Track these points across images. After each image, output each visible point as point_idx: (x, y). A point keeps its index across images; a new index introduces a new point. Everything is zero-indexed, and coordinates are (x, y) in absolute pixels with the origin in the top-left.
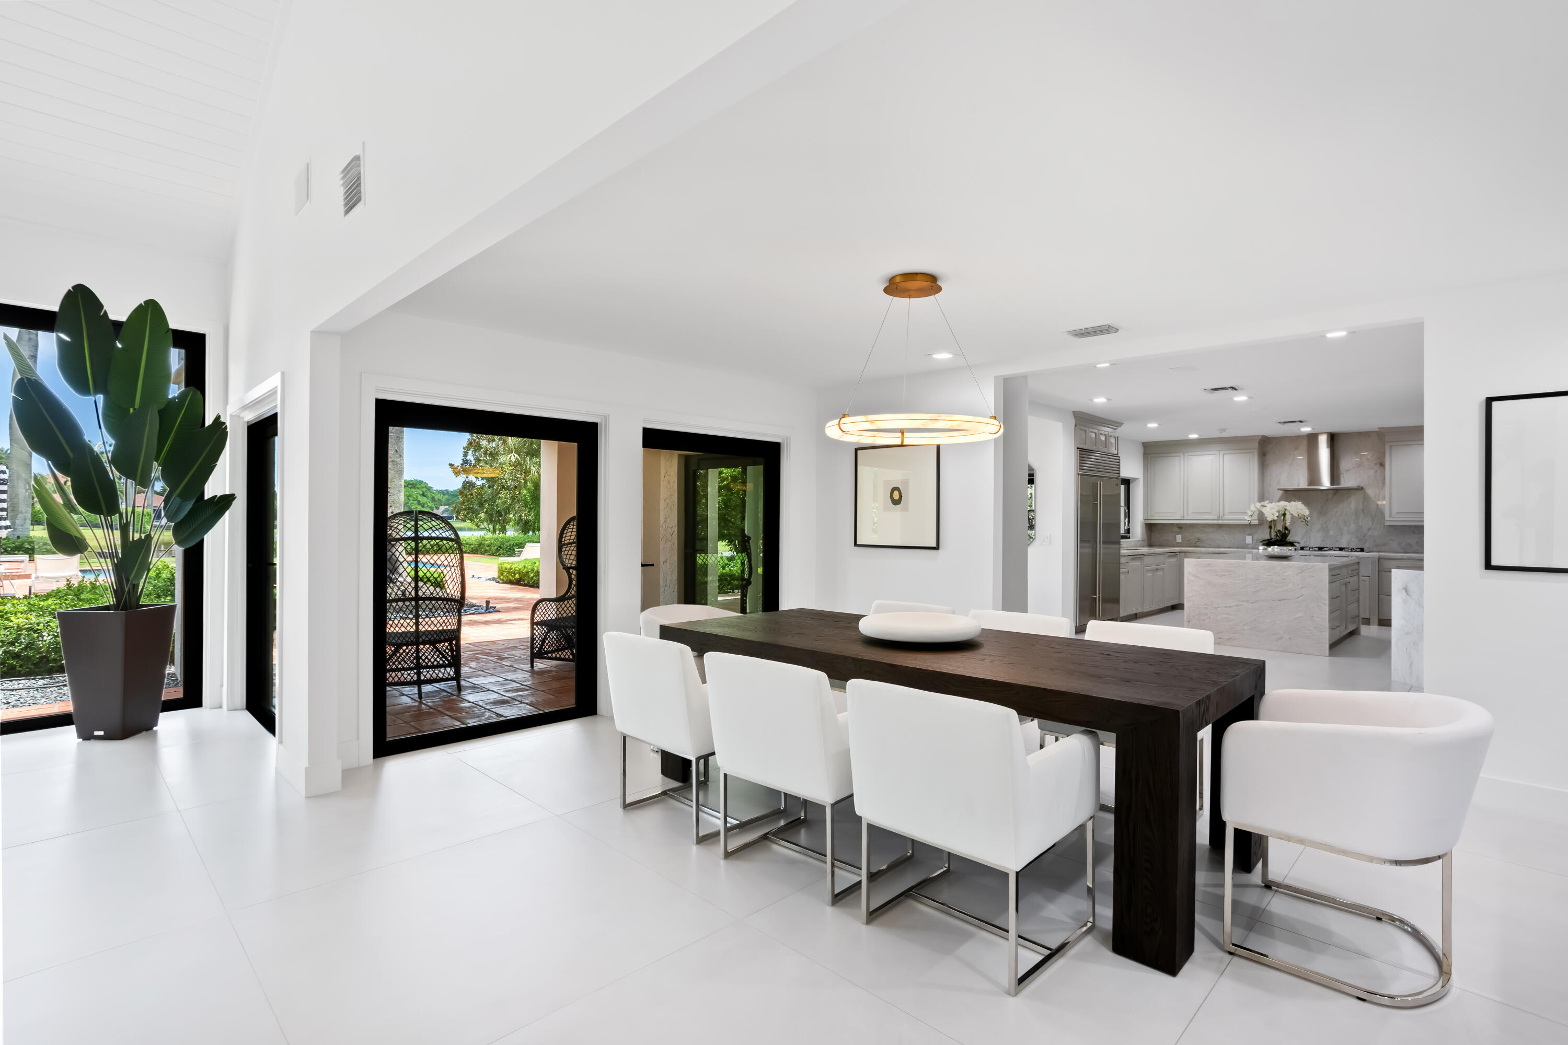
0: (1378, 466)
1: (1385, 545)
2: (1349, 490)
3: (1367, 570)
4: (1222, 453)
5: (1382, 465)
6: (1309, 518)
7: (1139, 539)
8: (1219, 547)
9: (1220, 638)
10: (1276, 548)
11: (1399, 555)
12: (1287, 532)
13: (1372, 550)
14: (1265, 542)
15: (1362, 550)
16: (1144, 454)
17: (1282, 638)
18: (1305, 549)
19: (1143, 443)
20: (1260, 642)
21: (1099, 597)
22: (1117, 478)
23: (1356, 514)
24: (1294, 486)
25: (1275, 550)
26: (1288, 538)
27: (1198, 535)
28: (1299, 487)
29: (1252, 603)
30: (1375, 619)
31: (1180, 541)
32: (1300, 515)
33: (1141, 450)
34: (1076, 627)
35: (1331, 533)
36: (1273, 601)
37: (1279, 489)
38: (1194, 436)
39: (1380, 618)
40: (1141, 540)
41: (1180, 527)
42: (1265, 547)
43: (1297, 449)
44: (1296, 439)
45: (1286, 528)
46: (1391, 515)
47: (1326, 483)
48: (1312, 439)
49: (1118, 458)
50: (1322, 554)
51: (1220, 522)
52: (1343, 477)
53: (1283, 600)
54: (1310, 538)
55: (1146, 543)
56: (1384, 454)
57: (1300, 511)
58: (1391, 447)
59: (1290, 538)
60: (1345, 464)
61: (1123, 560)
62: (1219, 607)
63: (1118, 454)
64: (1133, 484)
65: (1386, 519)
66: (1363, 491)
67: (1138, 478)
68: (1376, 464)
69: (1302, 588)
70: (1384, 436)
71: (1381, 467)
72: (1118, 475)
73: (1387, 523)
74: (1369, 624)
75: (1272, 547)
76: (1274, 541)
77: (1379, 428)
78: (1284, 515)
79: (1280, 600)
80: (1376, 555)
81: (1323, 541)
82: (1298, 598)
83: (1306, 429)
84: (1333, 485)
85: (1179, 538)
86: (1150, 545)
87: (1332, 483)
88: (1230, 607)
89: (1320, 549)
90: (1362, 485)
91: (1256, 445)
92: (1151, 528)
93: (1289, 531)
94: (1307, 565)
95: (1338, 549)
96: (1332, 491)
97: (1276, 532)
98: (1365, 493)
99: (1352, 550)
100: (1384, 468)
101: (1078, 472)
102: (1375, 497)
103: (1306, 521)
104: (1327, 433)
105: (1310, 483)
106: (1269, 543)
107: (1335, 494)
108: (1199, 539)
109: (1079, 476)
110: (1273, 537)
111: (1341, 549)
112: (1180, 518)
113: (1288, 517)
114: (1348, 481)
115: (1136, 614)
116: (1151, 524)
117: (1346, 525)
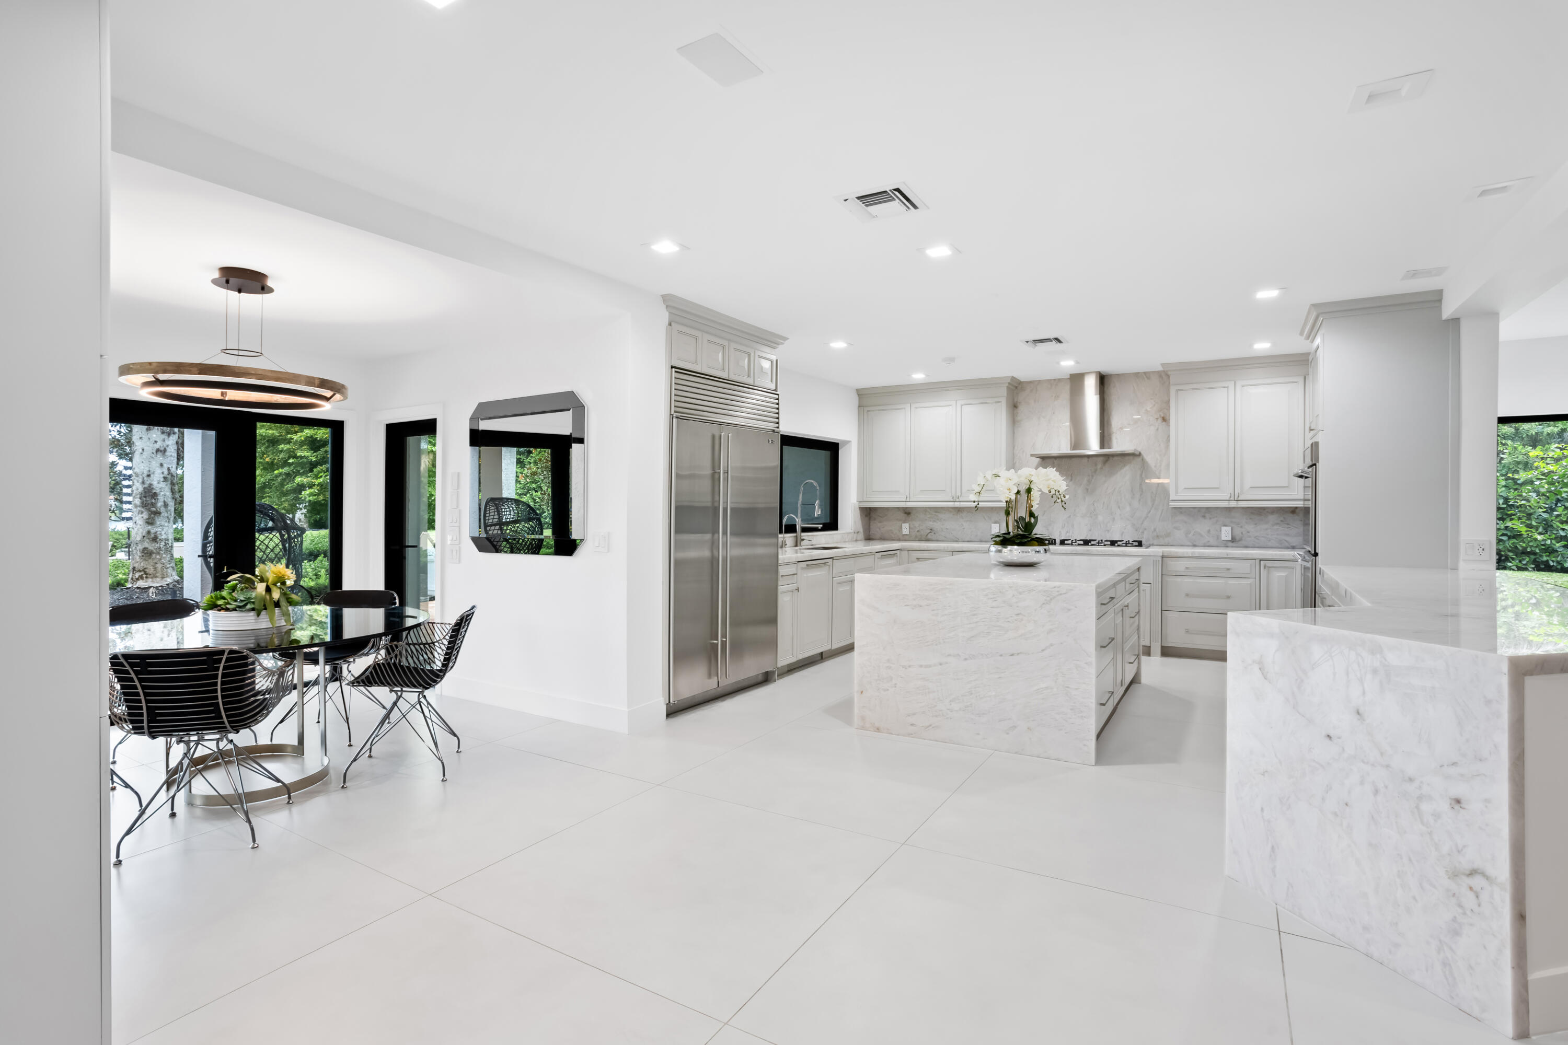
0: (1160, 420)
1: (1168, 535)
2: (1123, 455)
3: (1148, 575)
4: (959, 403)
5: (1165, 420)
6: (1067, 497)
7: (849, 531)
8: (957, 541)
9: (912, 725)
10: (1016, 550)
11: (1188, 551)
12: (1033, 520)
13: (1151, 543)
14: (998, 539)
15: (1140, 544)
16: (859, 406)
17: (1015, 727)
18: (1066, 542)
19: (858, 390)
20: (978, 734)
21: (724, 643)
22: (774, 431)
23: (1132, 491)
24: (1055, 451)
25: (1014, 553)
26: (1034, 532)
27: (930, 524)
28: (1061, 452)
29: (966, 659)
30: (1156, 649)
31: (907, 533)
32: (1053, 492)
33: (855, 400)
34: (668, 704)
35: (1100, 518)
36: (1001, 655)
37: (1032, 455)
38: (919, 377)
39: (1163, 645)
40: (852, 531)
41: (907, 512)
42: (999, 547)
43: (1057, 397)
44: (1054, 383)
45: (1032, 514)
46: (1177, 493)
47: (1093, 446)
48: (1076, 380)
49: (777, 396)
50: (1088, 551)
51: (957, 505)
52: (1116, 439)
53: (1018, 654)
54: (1073, 526)
55: (861, 536)
56: (1168, 402)
57: (1053, 483)
58: (1177, 391)
59: (1039, 531)
60: (1117, 420)
61: (782, 571)
62: (910, 666)
63: (776, 390)
64: (842, 449)
65: (1171, 498)
66: (1139, 459)
67: (850, 441)
68: (1157, 419)
69: (1051, 631)
70: (1168, 376)
71: (1164, 423)
72: (777, 425)
73: (1172, 504)
74: (1149, 655)
75: (1009, 547)
76: (1013, 537)
77: (1163, 365)
78: (1029, 491)
79: (1012, 655)
80: (1157, 551)
81: (1090, 530)
82: (1043, 650)
83: (1068, 365)
84: (1103, 449)
85: (906, 529)
86: (869, 538)
87: (1102, 445)
88: (929, 666)
89: (1086, 542)
90: (1139, 449)
91: (1004, 391)
92: (868, 513)
93: (1036, 518)
94: (1059, 587)
95: (1109, 543)
96: (1101, 459)
97: (1017, 521)
98: (1143, 461)
99: (1127, 544)
100: (1168, 425)
101: (673, 413)
102: (1155, 466)
103: (1062, 501)
104: (1096, 372)
105: (1075, 446)
106: (1005, 541)
107: (1105, 463)
108: (931, 529)
109: (675, 420)
110: (1011, 530)
111: (1113, 543)
112: (904, 500)
113: (1035, 494)
114: (1119, 445)
115: (821, 654)
116: (870, 508)
117: (1119, 508)
